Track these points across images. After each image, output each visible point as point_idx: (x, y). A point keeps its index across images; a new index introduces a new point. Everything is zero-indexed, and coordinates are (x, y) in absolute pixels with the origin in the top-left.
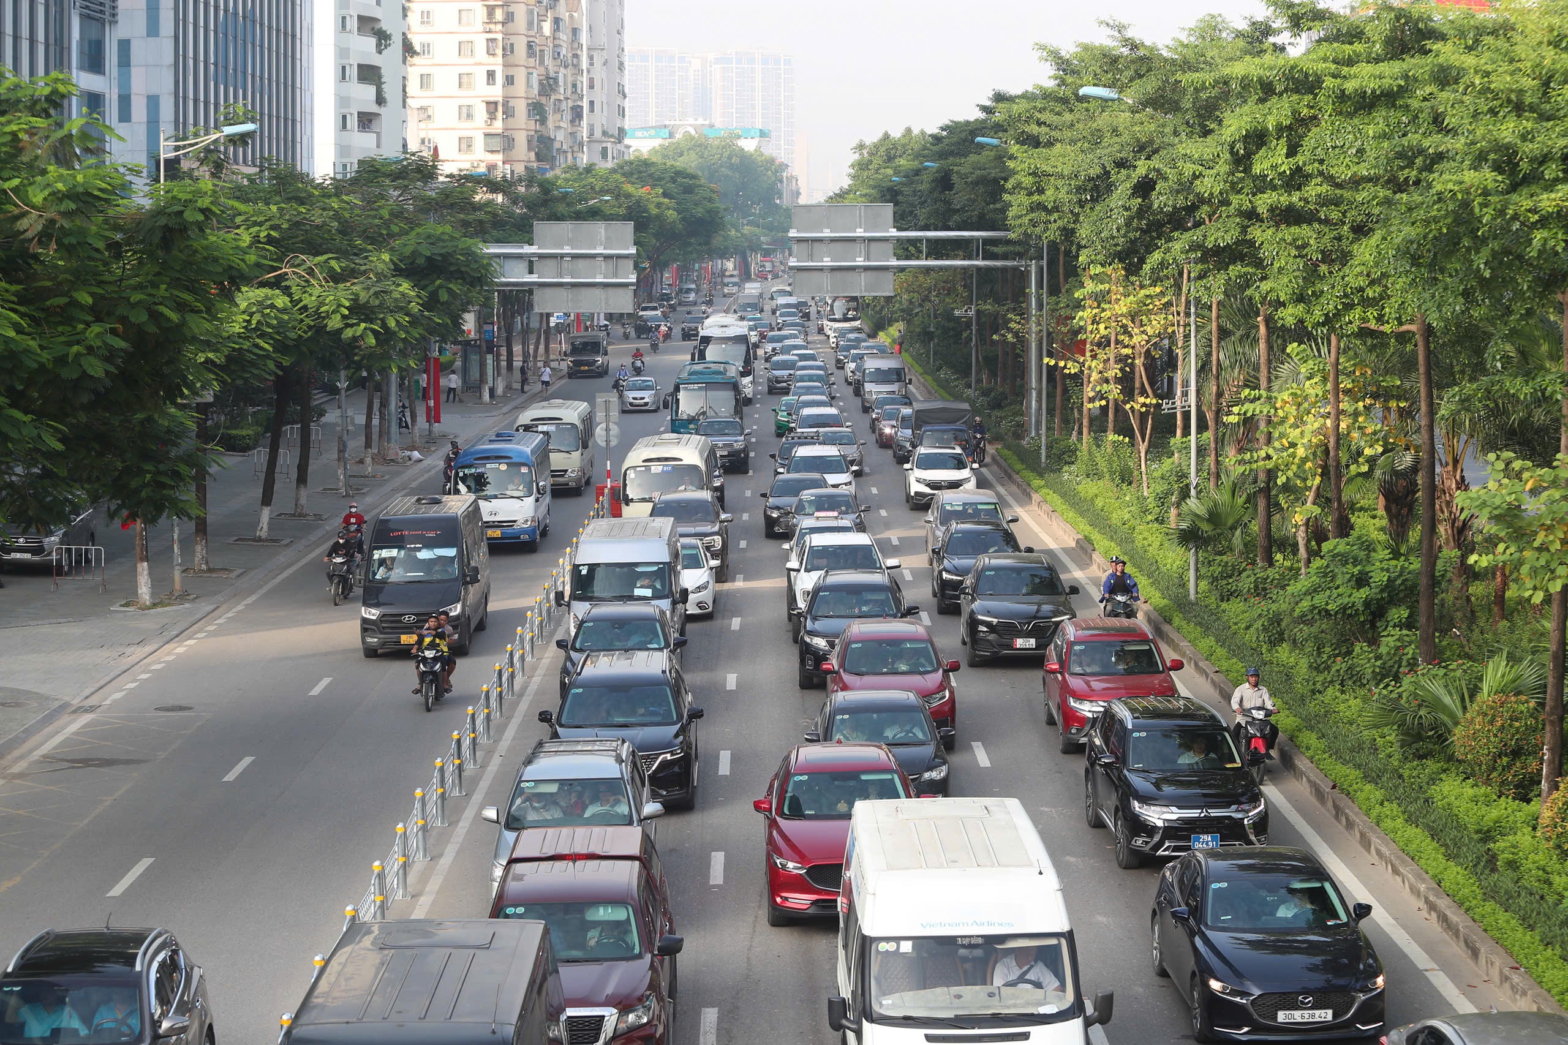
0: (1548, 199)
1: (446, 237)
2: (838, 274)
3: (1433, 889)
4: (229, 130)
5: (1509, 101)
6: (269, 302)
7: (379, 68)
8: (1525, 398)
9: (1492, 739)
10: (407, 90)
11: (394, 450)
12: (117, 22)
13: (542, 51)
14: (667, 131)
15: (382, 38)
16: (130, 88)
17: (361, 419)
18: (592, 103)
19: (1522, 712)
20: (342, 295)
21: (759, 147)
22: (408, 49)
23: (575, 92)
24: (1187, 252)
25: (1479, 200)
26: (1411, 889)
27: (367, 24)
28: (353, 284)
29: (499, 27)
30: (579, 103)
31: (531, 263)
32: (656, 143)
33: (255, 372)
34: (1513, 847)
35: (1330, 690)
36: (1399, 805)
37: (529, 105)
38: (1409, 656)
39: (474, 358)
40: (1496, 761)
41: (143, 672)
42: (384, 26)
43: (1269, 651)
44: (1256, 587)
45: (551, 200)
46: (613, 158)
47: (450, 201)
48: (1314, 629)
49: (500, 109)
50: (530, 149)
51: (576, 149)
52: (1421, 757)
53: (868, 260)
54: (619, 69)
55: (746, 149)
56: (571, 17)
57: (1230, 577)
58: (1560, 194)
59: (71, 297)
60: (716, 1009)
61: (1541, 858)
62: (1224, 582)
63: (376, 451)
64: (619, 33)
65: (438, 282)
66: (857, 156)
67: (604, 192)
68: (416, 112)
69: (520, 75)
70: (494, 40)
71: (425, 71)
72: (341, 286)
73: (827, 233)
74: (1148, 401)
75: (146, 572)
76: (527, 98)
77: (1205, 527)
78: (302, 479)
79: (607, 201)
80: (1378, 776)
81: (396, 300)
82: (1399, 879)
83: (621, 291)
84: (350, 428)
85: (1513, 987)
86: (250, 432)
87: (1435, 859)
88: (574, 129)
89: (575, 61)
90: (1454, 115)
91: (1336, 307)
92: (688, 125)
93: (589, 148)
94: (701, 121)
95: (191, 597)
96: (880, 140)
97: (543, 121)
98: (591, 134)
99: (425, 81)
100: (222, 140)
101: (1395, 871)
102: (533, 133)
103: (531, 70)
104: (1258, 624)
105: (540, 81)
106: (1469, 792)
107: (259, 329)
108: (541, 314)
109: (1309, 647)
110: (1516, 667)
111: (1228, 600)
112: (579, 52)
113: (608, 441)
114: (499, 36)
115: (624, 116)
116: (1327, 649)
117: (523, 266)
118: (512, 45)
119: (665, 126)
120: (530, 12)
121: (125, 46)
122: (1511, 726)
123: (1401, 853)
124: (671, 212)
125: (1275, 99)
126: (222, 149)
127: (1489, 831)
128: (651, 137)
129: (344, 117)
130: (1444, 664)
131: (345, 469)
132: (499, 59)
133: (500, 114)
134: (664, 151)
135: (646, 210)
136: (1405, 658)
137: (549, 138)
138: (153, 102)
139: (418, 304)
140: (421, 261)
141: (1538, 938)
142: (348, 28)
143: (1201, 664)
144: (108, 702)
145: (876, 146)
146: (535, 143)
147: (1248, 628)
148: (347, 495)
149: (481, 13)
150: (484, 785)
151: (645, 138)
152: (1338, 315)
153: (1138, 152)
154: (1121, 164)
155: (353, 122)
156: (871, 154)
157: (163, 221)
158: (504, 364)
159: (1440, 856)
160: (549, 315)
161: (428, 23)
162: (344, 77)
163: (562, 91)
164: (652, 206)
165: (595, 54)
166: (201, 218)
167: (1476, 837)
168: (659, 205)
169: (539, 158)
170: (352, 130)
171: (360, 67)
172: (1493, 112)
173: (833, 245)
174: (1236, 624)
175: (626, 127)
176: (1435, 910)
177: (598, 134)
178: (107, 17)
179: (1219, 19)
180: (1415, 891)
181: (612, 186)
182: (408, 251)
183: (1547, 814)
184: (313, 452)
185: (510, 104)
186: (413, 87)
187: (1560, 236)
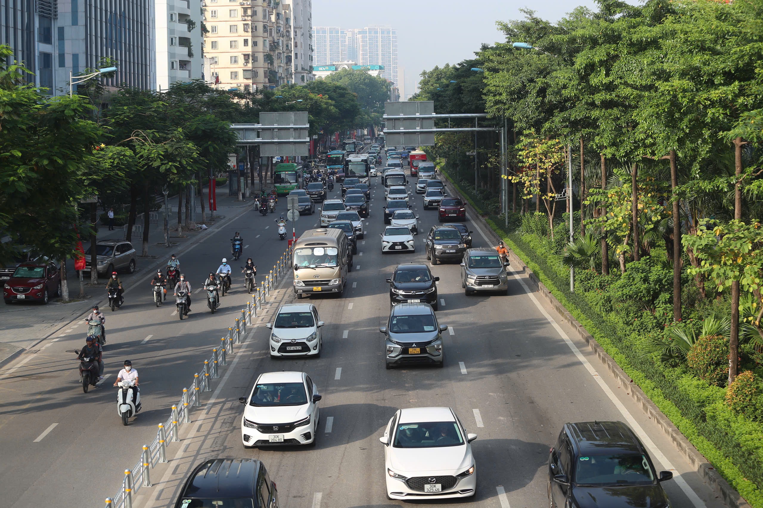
0: (715, 93)
1: (212, 121)
2: (407, 136)
3: (675, 430)
4: (103, 70)
5: (698, 46)
6: (123, 153)
7: (190, 39)
8: (709, 191)
9: (706, 357)
10: (204, 49)
11: (193, 224)
12: (57, 19)
13: (271, 29)
14: (334, 67)
15: (191, 24)
16: (64, 50)
17: (176, 209)
18: (296, 54)
19: (720, 344)
20: (159, 149)
21: (379, 74)
22: (204, 29)
23: (287, 49)
24: (562, 122)
25: (681, 94)
26: (665, 431)
27: (183, 18)
28: (165, 144)
29: (250, 18)
30: (290, 54)
31: (258, 133)
32: (328, 73)
33: (117, 187)
34: (714, 409)
35: (633, 334)
36: (662, 390)
37: (264, 56)
38: (670, 317)
39: (235, 179)
40: (707, 368)
41: (62, 333)
42: (192, 18)
43: (606, 315)
44: (600, 285)
45: (271, 102)
46: (307, 81)
47: (215, 103)
48: (626, 305)
49: (251, 58)
50: (265, 77)
51: (288, 76)
52: (673, 367)
53: (422, 129)
54: (309, 37)
55: (373, 75)
56: (285, 12)
57: (589, 280)
58: (720, 91)
59: (11, 153)
60: (321, 493)
61: (727, 415)
62: (586, 282)
63: (184, 225)
64: (309, 20)
65: (210, 143)
66: (422, 78)
67: (299, 97)
68: (209, 60)
69: (260, 41)
70: (247, 24)
71: (214, 40)
72: (159, 145)
73: (402, 116)
74: (553, 195)
75: (66, 285)
76: (264, 52)
77: (577, 256)
78: (146, 239)
79: (300, 102)
80: (653, 376)
81: (186, 152)
82: (660, 426)
83: (302, 146)
84: (170, 214)
85: (709, 478)
86: (124, 217)
87: (677, 416)
88: (288, 67)
89: (287, 34)
90: (671, 54)
91: (631, 148)
92: (345, 64)
93: (295, 77)
94: (350, 62)
95: (88, 297)
96: (434, 70)
97: (272, 63)
98: (296, 69)
99: (214, 45)
100: (100, 75)
101: (658, 422)
102: (267, 69)
103: (265, 39)
104: (600, 303)
105: (270, 44)
106: (695, 382)
107: (118, 166)
108: (268, 157)
109: (623, 314)
110: (718, 322)
111: (588, 291)
112: (289, 30)
113: (293, 218)
114: (250, 23)
115: (312, 60)
116: (632, 314)
117: (254, 134)
118: (256, 27)
119: (333, 65)
120: (265, 11)
121: (61, 30)
122: (715, 350)
123: (661, 413)
124: (332, 107)
125: (598, 47)
126: (100, 79)
127: (703, 402)
128: (326, 70)
129: (173, 63)
130: (684, 321)
131: (168, 233)
132: (250, 34)
133: (250, 61)
134: (332, 78)
135: (320, 106)
136: (668, 318)
137: (275, 71)
138: (75, 57)
139: (197, 153)
140: (200, 132)
141: (722, 454)
142: (174, 19)
143: (574, 322)
144: (43, 348)
145: (432, 73)
146: (268, 74)
147: (596, 305)
148: (169, 246)
149: (240, 11)
150: (221, 386)
151: (324, 71)
152: (632, 151)
153: (539, 74)
154: (531, 81)
155: (177, 65)
156: (429, 77)
157: (54, 115)
158: (250, 181)
159: (679, 414)
160: (272, 158)
161: (215, 16)
162: (172, 44)
163: (281, 49)
164: (322, 104)
165: (297, 30)
166: (73, 114)
167: (697, 404)
168: (326, 103)
169: (270, 81)
170: (177, 69)
171: (180, 38)
172: (691, 51)
173: (405, 122)
174: (591, 302)
175: (314, 66)
176: (676, 441)
177: (299, 69)
178: (52, 16)
179: (585, 9)
180: (667, 432)
181: (303, 94)
182: (193, 128)
183: (729, 393)
184: (151, 226)
185: (256, 55)
186: (207, 48)
187: (721, 111)
